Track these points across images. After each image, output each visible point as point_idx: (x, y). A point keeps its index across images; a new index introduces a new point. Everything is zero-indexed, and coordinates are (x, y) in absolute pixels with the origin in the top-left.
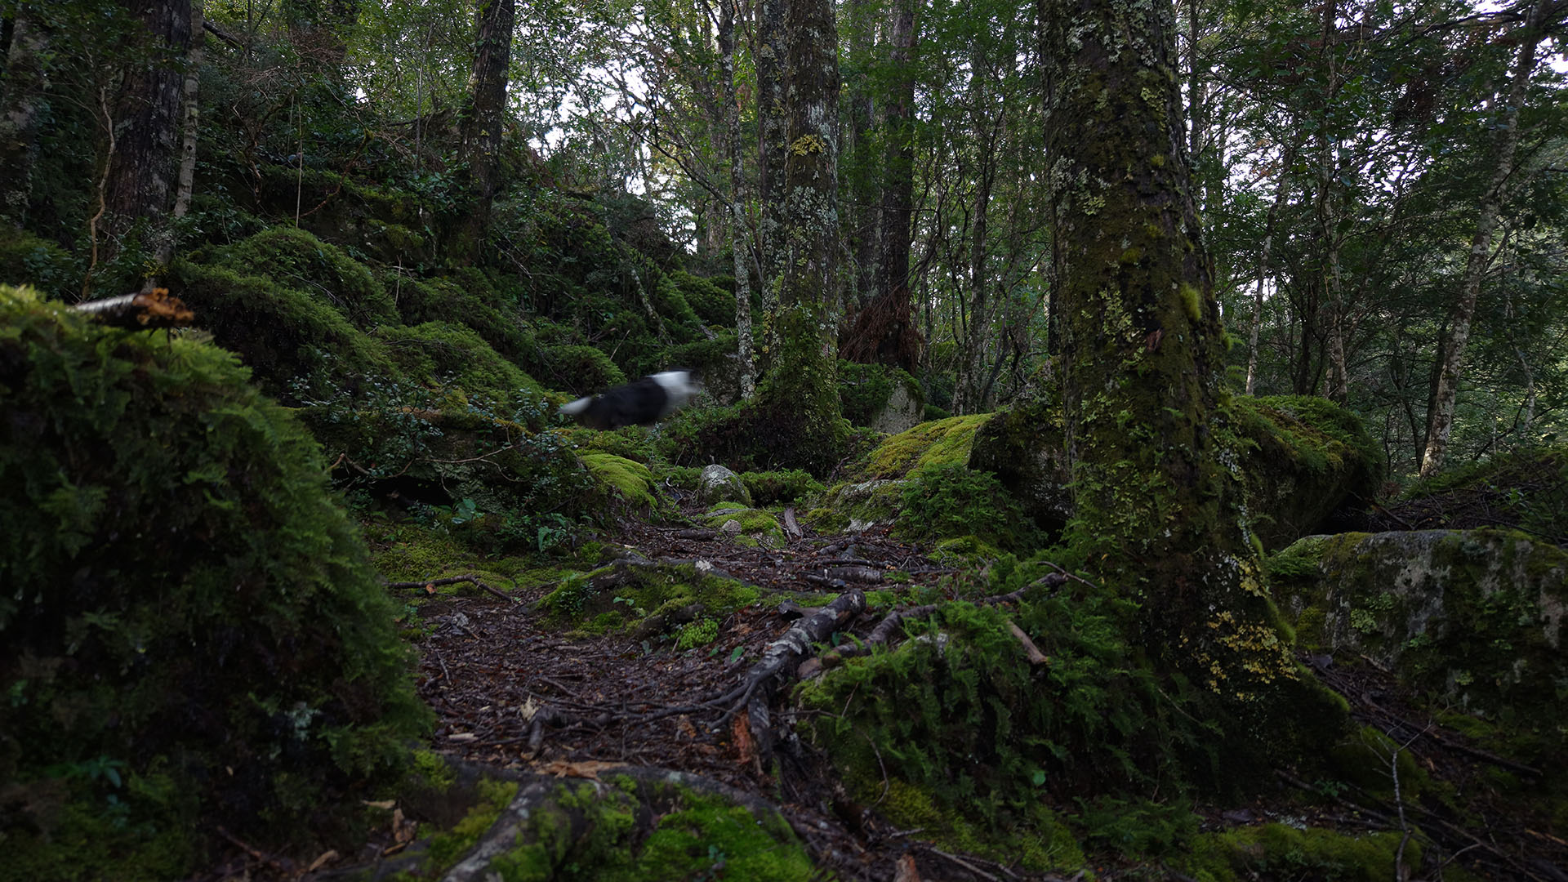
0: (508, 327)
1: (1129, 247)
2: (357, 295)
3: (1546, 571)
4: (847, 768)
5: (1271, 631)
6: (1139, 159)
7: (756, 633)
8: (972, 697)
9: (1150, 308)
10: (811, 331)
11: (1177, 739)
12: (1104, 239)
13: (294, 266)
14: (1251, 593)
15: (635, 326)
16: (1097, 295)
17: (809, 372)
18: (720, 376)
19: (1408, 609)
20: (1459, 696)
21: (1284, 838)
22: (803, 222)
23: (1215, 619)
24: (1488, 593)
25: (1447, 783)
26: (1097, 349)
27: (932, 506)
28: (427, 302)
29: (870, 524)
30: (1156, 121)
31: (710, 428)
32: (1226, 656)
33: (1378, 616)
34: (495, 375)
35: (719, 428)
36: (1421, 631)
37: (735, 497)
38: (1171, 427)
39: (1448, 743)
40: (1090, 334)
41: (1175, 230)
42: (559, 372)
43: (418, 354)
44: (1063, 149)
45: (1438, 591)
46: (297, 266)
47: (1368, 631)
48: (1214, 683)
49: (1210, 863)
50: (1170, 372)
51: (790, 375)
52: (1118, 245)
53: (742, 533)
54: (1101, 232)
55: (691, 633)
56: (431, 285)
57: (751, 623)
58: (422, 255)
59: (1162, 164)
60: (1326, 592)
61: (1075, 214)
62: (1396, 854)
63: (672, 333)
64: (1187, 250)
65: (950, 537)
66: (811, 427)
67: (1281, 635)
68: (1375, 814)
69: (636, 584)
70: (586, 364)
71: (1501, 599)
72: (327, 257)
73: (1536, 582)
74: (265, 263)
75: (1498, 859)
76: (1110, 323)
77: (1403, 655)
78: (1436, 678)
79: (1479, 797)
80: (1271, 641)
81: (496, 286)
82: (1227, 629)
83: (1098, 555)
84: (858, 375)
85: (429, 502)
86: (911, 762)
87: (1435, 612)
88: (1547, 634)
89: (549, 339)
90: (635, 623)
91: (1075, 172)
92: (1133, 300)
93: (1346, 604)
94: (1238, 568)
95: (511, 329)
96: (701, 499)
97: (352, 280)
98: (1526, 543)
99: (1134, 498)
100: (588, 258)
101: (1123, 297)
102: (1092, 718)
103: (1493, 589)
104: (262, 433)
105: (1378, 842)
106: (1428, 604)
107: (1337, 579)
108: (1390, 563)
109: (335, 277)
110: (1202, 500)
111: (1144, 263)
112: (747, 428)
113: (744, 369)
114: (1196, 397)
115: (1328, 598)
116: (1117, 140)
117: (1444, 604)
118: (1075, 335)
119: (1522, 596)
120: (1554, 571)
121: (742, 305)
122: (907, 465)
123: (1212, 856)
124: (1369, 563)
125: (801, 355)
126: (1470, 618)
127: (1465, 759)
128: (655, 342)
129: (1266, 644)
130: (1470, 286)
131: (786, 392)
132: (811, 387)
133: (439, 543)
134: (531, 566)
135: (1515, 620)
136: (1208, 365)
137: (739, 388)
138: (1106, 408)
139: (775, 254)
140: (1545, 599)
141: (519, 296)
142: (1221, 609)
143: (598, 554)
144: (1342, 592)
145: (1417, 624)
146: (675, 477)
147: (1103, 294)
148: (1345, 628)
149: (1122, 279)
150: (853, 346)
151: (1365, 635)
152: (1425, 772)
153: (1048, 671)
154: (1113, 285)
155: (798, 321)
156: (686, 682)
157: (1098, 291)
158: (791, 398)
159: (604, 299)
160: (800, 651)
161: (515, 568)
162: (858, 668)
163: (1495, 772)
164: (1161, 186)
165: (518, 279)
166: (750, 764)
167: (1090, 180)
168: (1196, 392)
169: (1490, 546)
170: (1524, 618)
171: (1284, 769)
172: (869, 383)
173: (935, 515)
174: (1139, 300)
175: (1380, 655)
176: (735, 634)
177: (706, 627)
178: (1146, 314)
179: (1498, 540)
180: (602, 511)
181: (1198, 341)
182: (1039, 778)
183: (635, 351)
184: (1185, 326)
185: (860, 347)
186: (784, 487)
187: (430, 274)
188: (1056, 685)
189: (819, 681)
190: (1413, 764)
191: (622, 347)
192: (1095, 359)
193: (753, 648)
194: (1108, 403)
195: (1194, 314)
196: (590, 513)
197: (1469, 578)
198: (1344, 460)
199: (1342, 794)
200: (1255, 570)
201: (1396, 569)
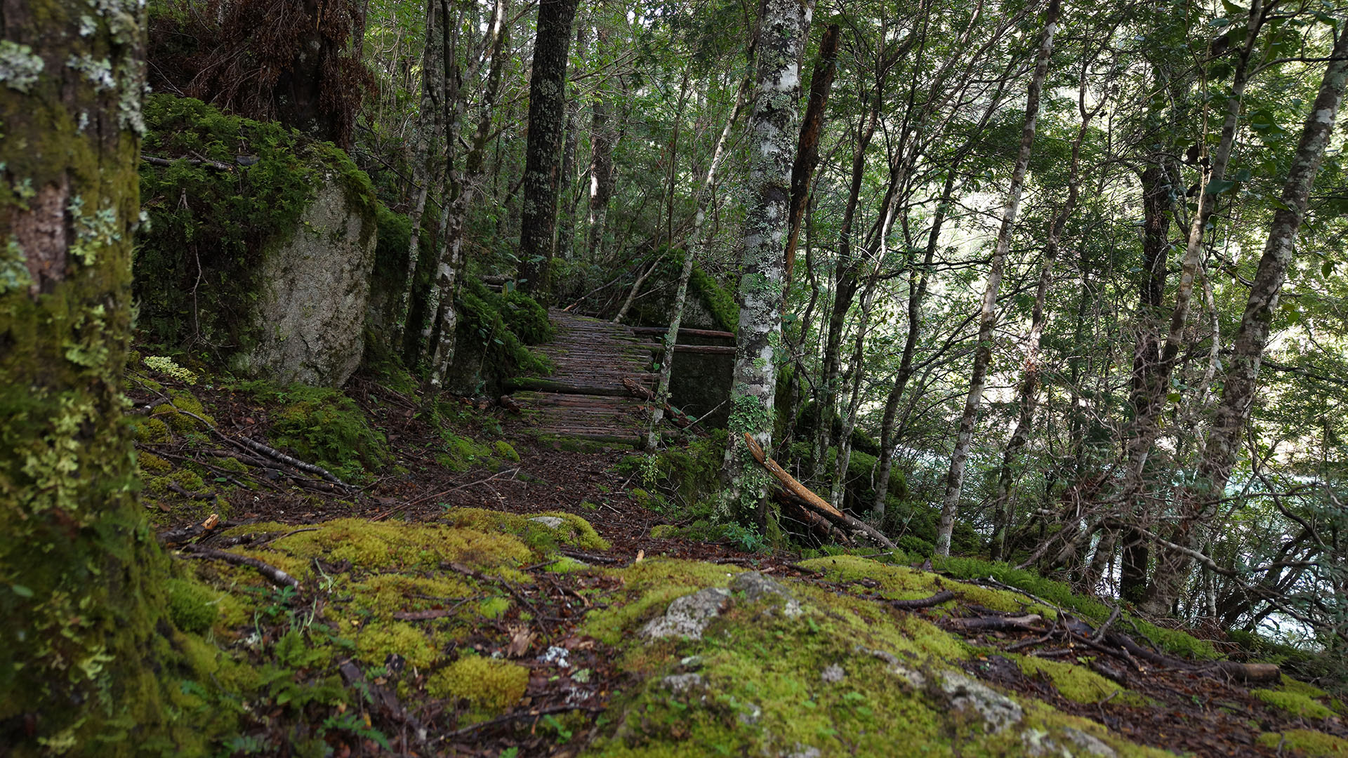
172: (257, 168)
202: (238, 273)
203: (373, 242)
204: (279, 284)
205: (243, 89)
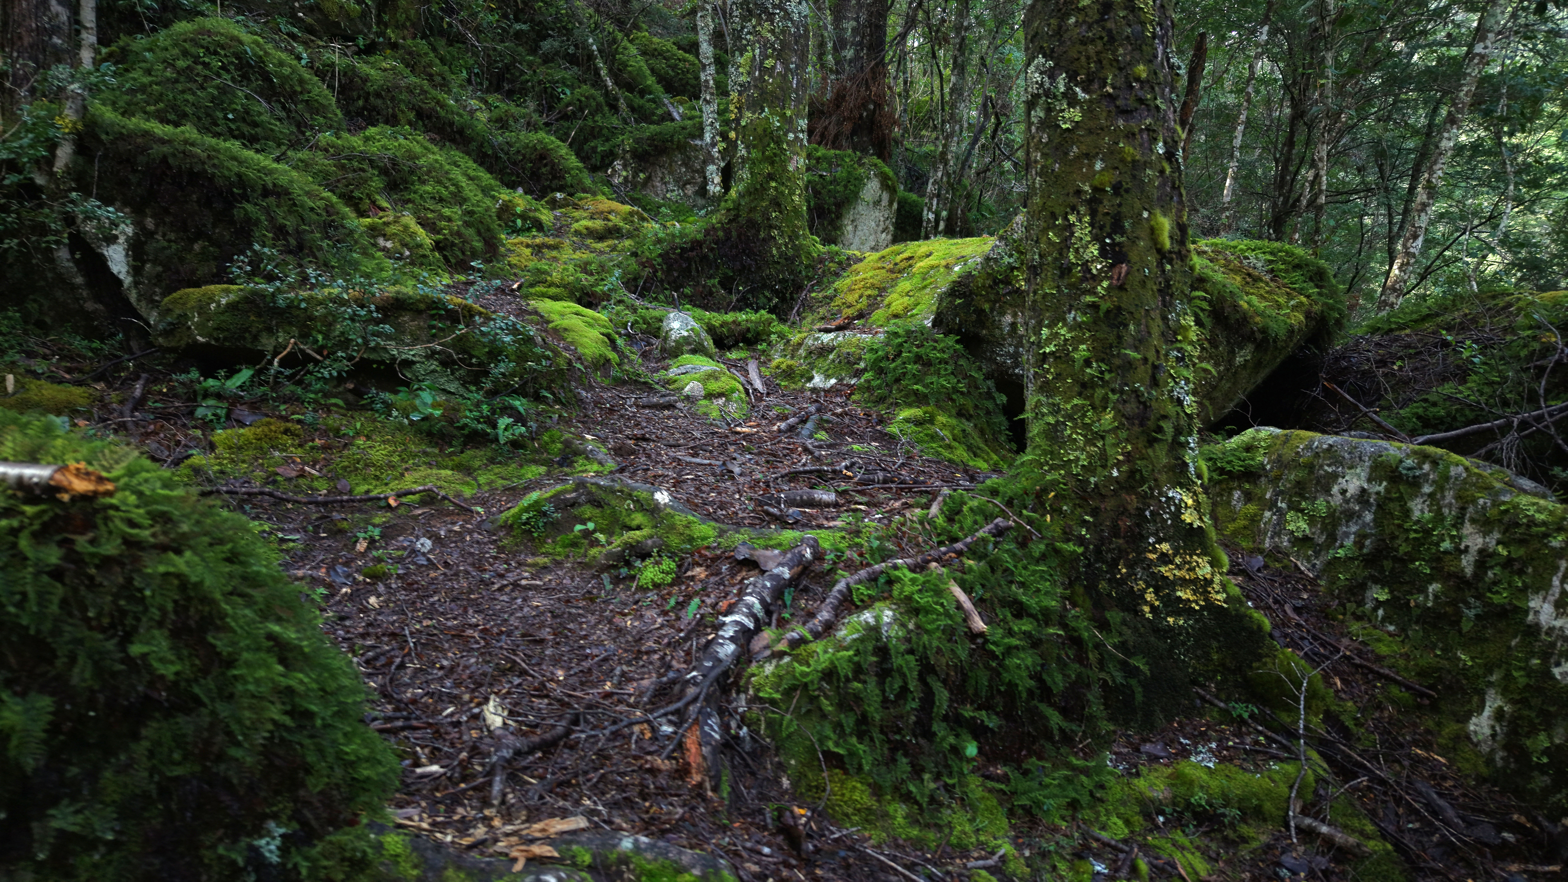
0: (459, 115)
1: (1103, 170)
2: (292, 95)
3: (1474, 501)
4: (793, 762)
5: (1206, 559)
6: (1120, 69)
7: (713, 579)
8: (913, 685)
9: (1118, 239)
10: (778, 142)
11: (1105, 681)
12: (1077, 158)
13: (221, 68)
14: (1191, 524)
15: (594, 104)
16: (1066, 219)
17: (776, 188)
18: (685, 164)
19: (1340, 519)
20: (1375, 609)
21: (1191, 783)
22: (771, 17)
23: (1155, 550)
24: (1417, 514)
25: (1350, 704)
26: (1062, 276)
27: (895, 369)
28: (371, 88)
29: (833, 381)
30: (1143, 24)
31: (673, 249)
32: (1160, 584)
33: (1312, 521)
34: (446, 188)
35: (682, 249)
36: (1349, 542)
37: (698, 349)
38: (1129, 365)
39: (1358, 661)
40: (1056, 259)
41: (1151, 150)
42: (515, 163)
43: (363, 170)
44: (1042, 48)
45: (1371, 505)
46: (224, 68)
47: (1300, 535)
48: (1146, 609)
49: (1122, 810)
50: (1132, 309)
51: (756, 191)
52: (1091, 166)
53: (705, 398)
54: (1075, 149)
55: (649, 573)
56: (373, 65)
57: (708, 567)
58: (361, 26)
59: (1144, 75)
60: (1266, 490)
61: (1049, 123)
62: (1291, 787)
63: (633, 109)
64: (1162, 172)
65: (910, 405)
66: (778, 248)
67: (1215, 563)
68: (1279, 738)
69: (597, 504)
70: (543, 156)
71: (1429, 522)
72: (255, 54)
73: (1463, 509)
74: (188, 67)
75: (1382, 782)
76: (1077, 251)
77: (1329, 563)
78: (1357, 590)
79: (1377, 714)
80: (1205, 570)
81: (443, 61)
82: (1165, 559)
83: (1045, 491)
84: (830, 164)
85: (384, 390)
86: (852, 754)
87: (1365, 525)
88: (1464, 563)
89: (502, 123)
90: (593, 551)
91: (1052, 77)
92: (1101, 228)
93: (1284, 505)
94: (1181, 500)
95: (461, 116)
96: (663, 350)
97: (285, 79)
98: (1460, 469)
99: (1085, 436)
100: (541, 22)
101: (1092, 224)
102: (1025, 683)
103: (1422, 511)
104: (201, 583)
105: (1276, 777)
106: (1359, 517)
107: (1278, 478)
108: (1330, 470)
109: (266, 77)
110: (1152, 442)
111: (1117, 188)
112: (712, 250)
113: (709, 160)
114: (1156, 332)
115: (1268, 496)
116: (1100, 45)
117: (1374, 520)
118: (1041, 256)
119: (1448, 521)
120: (1481, 501)
121: (707, 87)
122: (874, 304)
123: (1124, 803)
124: (1310, 467)
125: (768, 169)
126: (1397, 537)
127: (1370, 676)
128: (615, 121)
129: (1200, 573)
130: (1465, 89)
131: (752, 210)
132: (778, 205)
133: (399, 437)
134: (492, 461)
135: (1437, 545)
136: (1172, 295)
137: (705, 178)
138: (1066, 340)
139: (743, 28)
140: (1468, 529)
141: (469, 70)
142: (1160, 541)
143: (559, 445)
144: (1281, 493)
145: (1347, 535)
146: (636, 322)
147: (1072, 218)
148: (1279, 528)
149: (1093, 204)
150: (826, 128)
151: (1297, 538)
152: (1331, 691)
153: (986, 641)
154: (1082, 209)
155: (765, 130)
156: (643, 649)
157: (1067, 214)
158: (758, 217)
159: (563, 72)
160: (751, 626)
161: (477, 463)
162: (805, 669)
163: (1395, 691)
164: (1141, 101)
165: (467, 51)
166: (700, 785)
167: (1069, 88)
168: (1157, 326)
169: (1427, 467)
170: (1446, 545)
171: (1203, 686)
172: (840, 173)
173: (897, 380)
174: (1108, 229)
175: (1308, 560)
176: (692, 578)
177: (664, 567)
178: (1113, 244)
179: (1435, 463)
180: (562, 387)
181: (1163, 271)
182: (971, 750)
183: (594, 133)
184: (1152, 259)
185: (833, 130)
186: (748, 330)
187: (370, 49)
188: (993, 655)
189: (769, 669)
190: (1321, 685)
191: (581, 129)
192: (1058, 287)
193: (709, 601)
194: (1068, 336)
195: (1163, 245)
196: (549, 389)
197: (1401, 499)
198: (1306, 317)
199: (1252, 716)
200: (1197, 501)
201: (1335, 476)
202: (832, 222)
203: (895, 206)
204: (850, 228)
205: (836, 137)
